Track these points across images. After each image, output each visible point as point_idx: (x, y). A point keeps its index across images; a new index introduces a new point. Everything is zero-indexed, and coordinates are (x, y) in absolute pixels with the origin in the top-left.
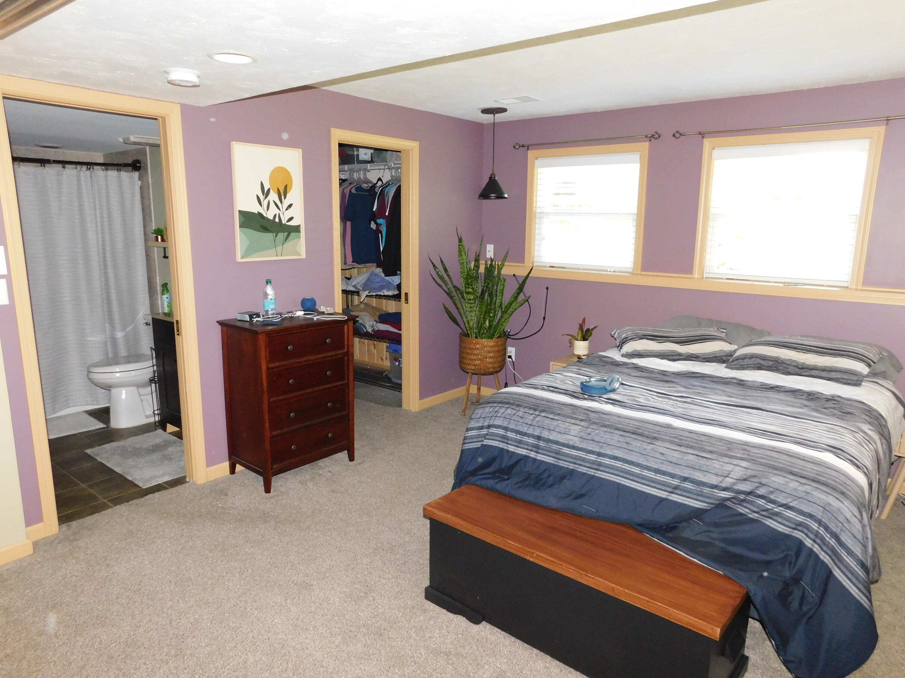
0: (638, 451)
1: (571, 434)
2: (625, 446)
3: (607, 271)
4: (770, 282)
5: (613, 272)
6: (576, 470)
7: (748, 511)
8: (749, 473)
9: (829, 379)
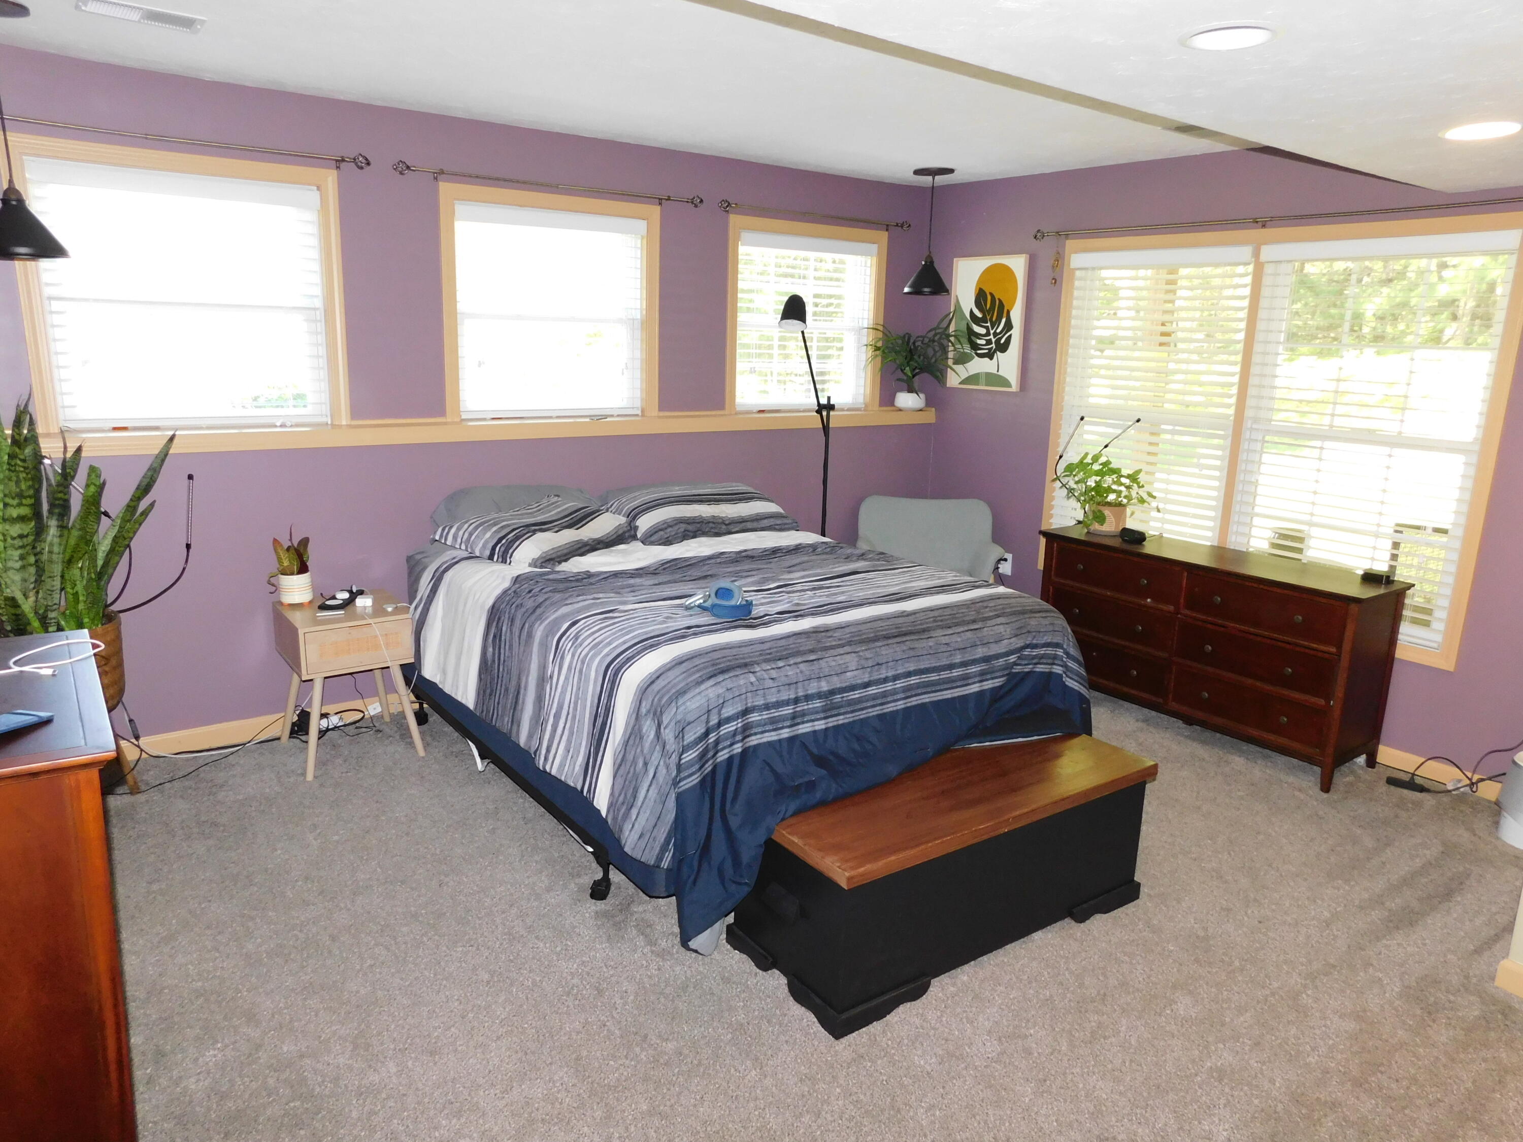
0: (925, 652)
1: (850, 669)
2: (912, 653)
3: (276, 426)
4: (551, 417)
5: (281, 426)
6: (869, 718)
7: (1031, 666)
8: (1018, 625)
9: (763, 529)
